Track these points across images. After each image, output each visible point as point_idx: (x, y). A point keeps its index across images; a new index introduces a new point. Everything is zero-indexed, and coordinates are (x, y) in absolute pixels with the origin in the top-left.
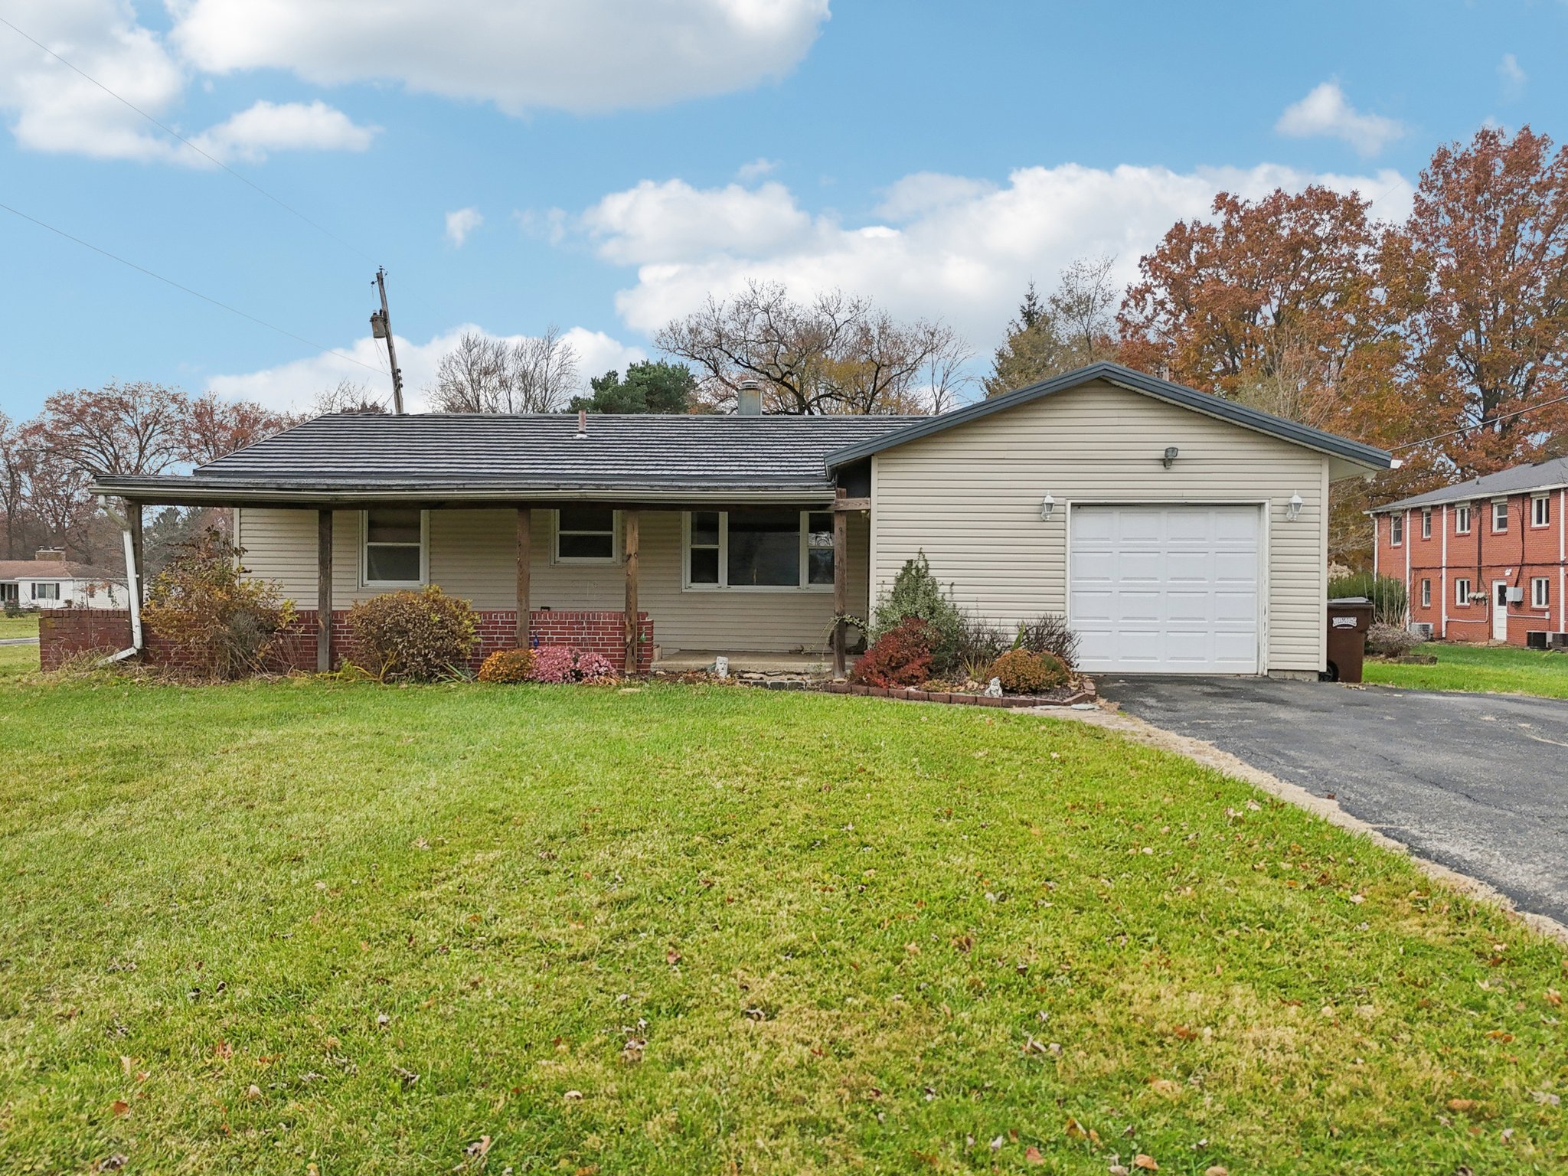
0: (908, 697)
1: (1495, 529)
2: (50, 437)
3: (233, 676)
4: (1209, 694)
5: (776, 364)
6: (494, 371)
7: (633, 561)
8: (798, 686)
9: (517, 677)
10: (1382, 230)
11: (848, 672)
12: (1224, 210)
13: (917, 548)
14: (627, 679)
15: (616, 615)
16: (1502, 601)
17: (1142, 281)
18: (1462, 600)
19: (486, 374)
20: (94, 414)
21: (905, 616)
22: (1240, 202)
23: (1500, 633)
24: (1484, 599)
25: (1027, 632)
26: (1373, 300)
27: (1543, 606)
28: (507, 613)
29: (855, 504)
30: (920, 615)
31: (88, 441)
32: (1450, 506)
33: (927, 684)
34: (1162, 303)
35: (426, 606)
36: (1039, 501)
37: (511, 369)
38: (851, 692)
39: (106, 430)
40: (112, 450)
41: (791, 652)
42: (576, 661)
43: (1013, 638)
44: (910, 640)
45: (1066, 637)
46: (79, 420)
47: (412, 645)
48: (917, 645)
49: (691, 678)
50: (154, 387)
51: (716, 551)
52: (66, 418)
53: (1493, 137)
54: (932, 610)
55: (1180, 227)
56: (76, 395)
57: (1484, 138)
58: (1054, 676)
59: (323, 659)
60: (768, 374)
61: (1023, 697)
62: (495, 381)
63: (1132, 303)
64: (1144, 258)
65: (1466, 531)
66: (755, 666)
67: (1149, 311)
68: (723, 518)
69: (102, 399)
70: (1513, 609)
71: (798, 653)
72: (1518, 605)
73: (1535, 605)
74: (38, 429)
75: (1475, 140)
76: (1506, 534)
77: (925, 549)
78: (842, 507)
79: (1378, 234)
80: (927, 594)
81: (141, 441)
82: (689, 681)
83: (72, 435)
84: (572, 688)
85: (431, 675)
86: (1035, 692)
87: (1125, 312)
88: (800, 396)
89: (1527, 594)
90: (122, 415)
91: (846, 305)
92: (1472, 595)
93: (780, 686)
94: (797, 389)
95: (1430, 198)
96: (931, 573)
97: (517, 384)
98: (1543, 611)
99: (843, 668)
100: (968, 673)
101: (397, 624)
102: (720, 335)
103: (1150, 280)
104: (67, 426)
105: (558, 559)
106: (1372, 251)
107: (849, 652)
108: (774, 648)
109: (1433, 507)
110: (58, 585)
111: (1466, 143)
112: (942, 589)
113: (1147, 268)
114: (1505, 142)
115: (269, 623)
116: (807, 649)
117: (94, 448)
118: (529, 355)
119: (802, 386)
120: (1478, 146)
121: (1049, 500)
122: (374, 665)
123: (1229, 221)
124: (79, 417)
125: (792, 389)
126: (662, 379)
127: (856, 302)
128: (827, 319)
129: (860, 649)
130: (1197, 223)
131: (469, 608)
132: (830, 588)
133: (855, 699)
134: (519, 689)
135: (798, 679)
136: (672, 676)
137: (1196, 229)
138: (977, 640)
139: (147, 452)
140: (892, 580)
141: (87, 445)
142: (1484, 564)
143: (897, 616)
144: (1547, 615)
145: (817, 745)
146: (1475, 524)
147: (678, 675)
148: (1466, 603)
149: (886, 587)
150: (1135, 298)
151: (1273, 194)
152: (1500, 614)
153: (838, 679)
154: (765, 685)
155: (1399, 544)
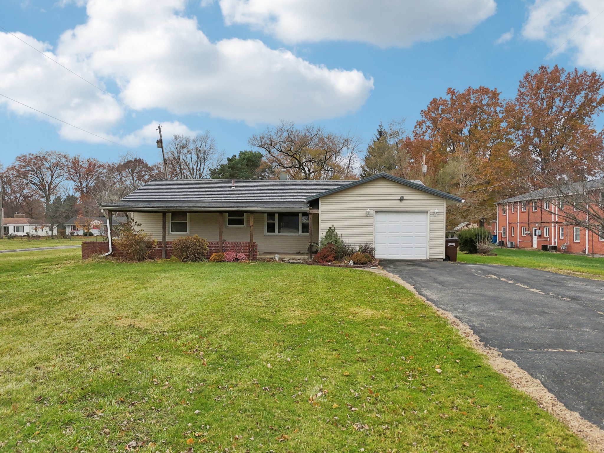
0: (329, 265)
1: (534, 210)
2: (17, 171)
3: (139, 260)
4: (409, 265)
5: (291, 151)
6: (185, 147)
7: (252, 228)
8: (299, 263)
9: (221, 260)
10: (505, 102)
11: (313, 259)
12: (450, 94)
13: (332, 224)
14: (251, 261)
15: (247, 243)
16: (535, 235)
17: (422, 119)
18: (524, 234)
19: (183, 148)
20: (34, 162)
21: (328, 243)
22: (456, 91)
23: (535, 246)
24: (530, 234)
25: (362, 248)
26: (501, 127)
27: (548, 236)
28: (216, 242)
29: (314, 211)
30: (333, 243)
31: (32, 173)
32: (520, 202)
33: (334, 262)
34: (429, 127)
35: (195, 241)
36: (365, 211)
37: (192, 147)
38: (313, 264)
39: (39, 168)
40: (41, 176)
41: (296, 253)
42: (236, 256)
43: (358, 249)
44: (330, 250)
45: (373, 249)
46: (28, 164)
47: (191, 251)
48: (331, 251)
49: (269, 260)
50: (57, 152)
51: (274, 224)
52: (23, 164)
53: (545, 68)
54: (336, 241)
55: (435, 100)
56: (28, 155)
57: (542, 69)
58: (367, 260)
59: (164, 255)
60: (288, 154)
61: (359, 265)
62: (185, 150)
63: (418, 126)
64: (422, 111)
65: (525, 211)
66: (286, 257)
67: (424, 129)
68: (277, 215)
69: (37, 157)
70: (539, 237)
71: (298, 253)
72: (540, 236)
73: (545, 236)
74: (13, 168)
75: (538, 70)
76: (536, 212)
77: (334, 224)
78: (311, 212)
79: (504, 103)
80: (334, 237)
81: (52, 173)
82: (268, 261)
83: (26, 170)
84: (236, 263)
85: (196, 260)
86: (362, 264)
87: (416, 129)
88: (299, 162)
89: (543, 232)
90: (45, 163)
91: (315, 129)
92: (527, 232)
93: (294, 263)
94: (298, 159)
95: (523, 90)
96: (336, 231)
97: (194, 152)
98: (547, 238)
99: (311, 258)
100: (345, 259)
101: (187, 245)
102: (271, 141)
103: (424, 119)
104: (24, 167)
105: (228, 225)
106: (502, 109)
107: (313, 253)
108: (292, 252)
109: (515, 202)
110: (23, 227)
111: (536, 71)
112: (339, 235)
113: (423, 114)
114: (549, 71)
115: (150, 245)
116: (301, 252)
117: (34, 175)
118: (198, 141)
119: (300, 158)
120: (540, 72)
121: (368, 211)
122: (179, 257)
123: (452, 98)
124: (28, 163)
125: (296, 159)
126: (251, 157)
127: (319, 128)
128: (308, 134)
129: (316, 252)
130: (441, 98)
131: (206, 241)
132: (307, 234)
133: (314, 266)
134: (222, 263)
135: (298, 261)
136: (263, 260)
137: (441, 100)
138: (348, 250)
139: (54, 177)
140: (325, 233)
141: (32, 174)
142: (530, 222)
143: (326, 243)
144: (548, 240)
145: (303, 276)
146: (527, 208)
147: (265, 260)
148: (525, 235)
149: (323, 235)
150: (419, 125)
151: (468, 88)
152: (535, 239)
153: (310, 261)
154: (289, 262)
155: (505, 215)
